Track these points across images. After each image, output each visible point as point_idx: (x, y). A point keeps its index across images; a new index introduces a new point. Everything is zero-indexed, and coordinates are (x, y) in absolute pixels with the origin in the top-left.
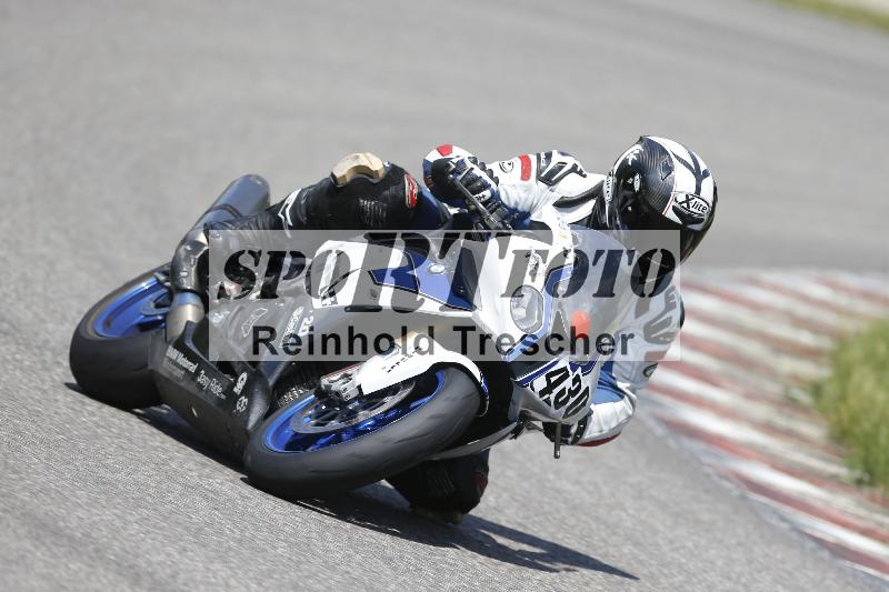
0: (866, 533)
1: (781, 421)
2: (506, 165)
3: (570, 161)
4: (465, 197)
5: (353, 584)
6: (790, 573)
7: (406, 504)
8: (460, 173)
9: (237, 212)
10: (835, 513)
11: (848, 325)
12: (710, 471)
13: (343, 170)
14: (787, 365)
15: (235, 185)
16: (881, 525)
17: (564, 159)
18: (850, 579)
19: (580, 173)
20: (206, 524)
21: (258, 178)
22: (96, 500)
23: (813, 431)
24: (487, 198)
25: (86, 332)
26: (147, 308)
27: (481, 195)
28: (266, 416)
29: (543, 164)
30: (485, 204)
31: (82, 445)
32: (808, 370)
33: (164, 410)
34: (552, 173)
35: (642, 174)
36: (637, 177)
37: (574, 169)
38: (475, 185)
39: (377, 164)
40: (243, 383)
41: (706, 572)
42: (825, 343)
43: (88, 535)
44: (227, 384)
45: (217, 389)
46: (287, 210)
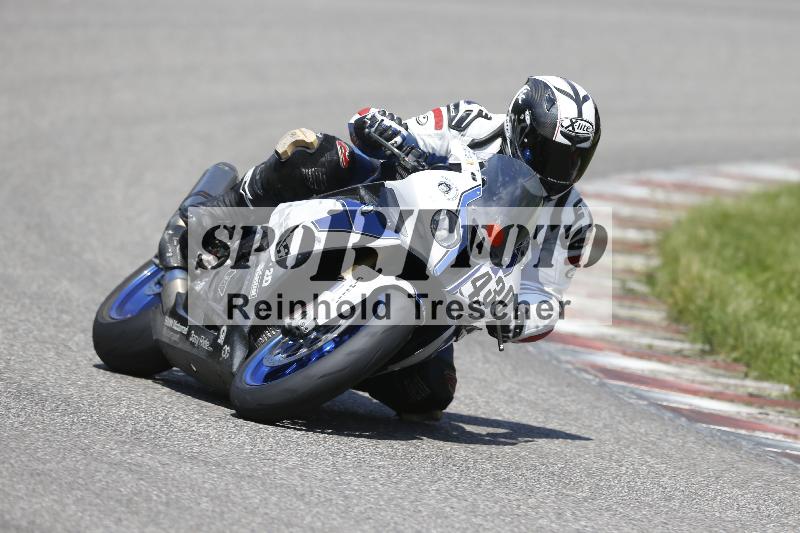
0: (714, 396)
1: (624, 312)
2: (421, 118)
3: (475, 108)
4: (381, 145)
5: (273, 522)
6: (654, 444)
8: (373, 127)
9: (208, 195)
10: (685, 384)
11: (668, 217)
12: (569, 366)
13: (284, 146)
15: (208, 174)
16: (727, 386)
17: (469, 107)
18: (708, 439)
19: (486, 117)
20: (135, 494)
21: (225, 164)
22: (34, 490)
23: (653, 315)
24: (400, 142)
26: (151, 289)
27: (393, 142)
28: (247, 357)
29: (453, 114)
30: (399, 149)
31: (13, 445)
32: (638, 263)
34: (462, 119)
35: (530, 109)
36: (527, 112)
37: (480, 114)
38: (388, 134)
39: (311, 137)
40: (224, 335)
41: (579, 456)
42: (650, 236)
43: (32, 523)
44: (212, 337)
45: (205, 344)
46: (246, 186)
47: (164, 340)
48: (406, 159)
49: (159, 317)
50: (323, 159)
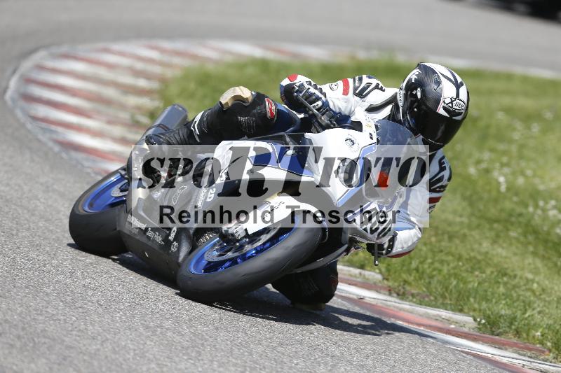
2: (333, 86)
3: (374, 82)
4: (306, 107)
7: (288, 302)
8: (301, 92)
9: (167, 128)
11: (169, 73)
13: (226, 98)
14: (133, 100)
17: (370, 81)
19: (381, 89)
24: (319, 106)
25: (79, 211)
26: (116, 192)
27: (315, 104)
28: (190, 252)
29: (357, 85)
30: (318, 110)
32: (146, 102)
33: (129, 255)
34: (364, 89)
35: (421, 87)
36: (419, 89)
37: (377, 87)
38: (312, 99)
39: (247, 93)
40: (174, 234)
42: (154, 85)
44: (164, 235)
45: (159, 239)
46: (196, 125)
47: (126, 232)
48: (323, 118)
49: (123, 214)
50: (255, 111)
